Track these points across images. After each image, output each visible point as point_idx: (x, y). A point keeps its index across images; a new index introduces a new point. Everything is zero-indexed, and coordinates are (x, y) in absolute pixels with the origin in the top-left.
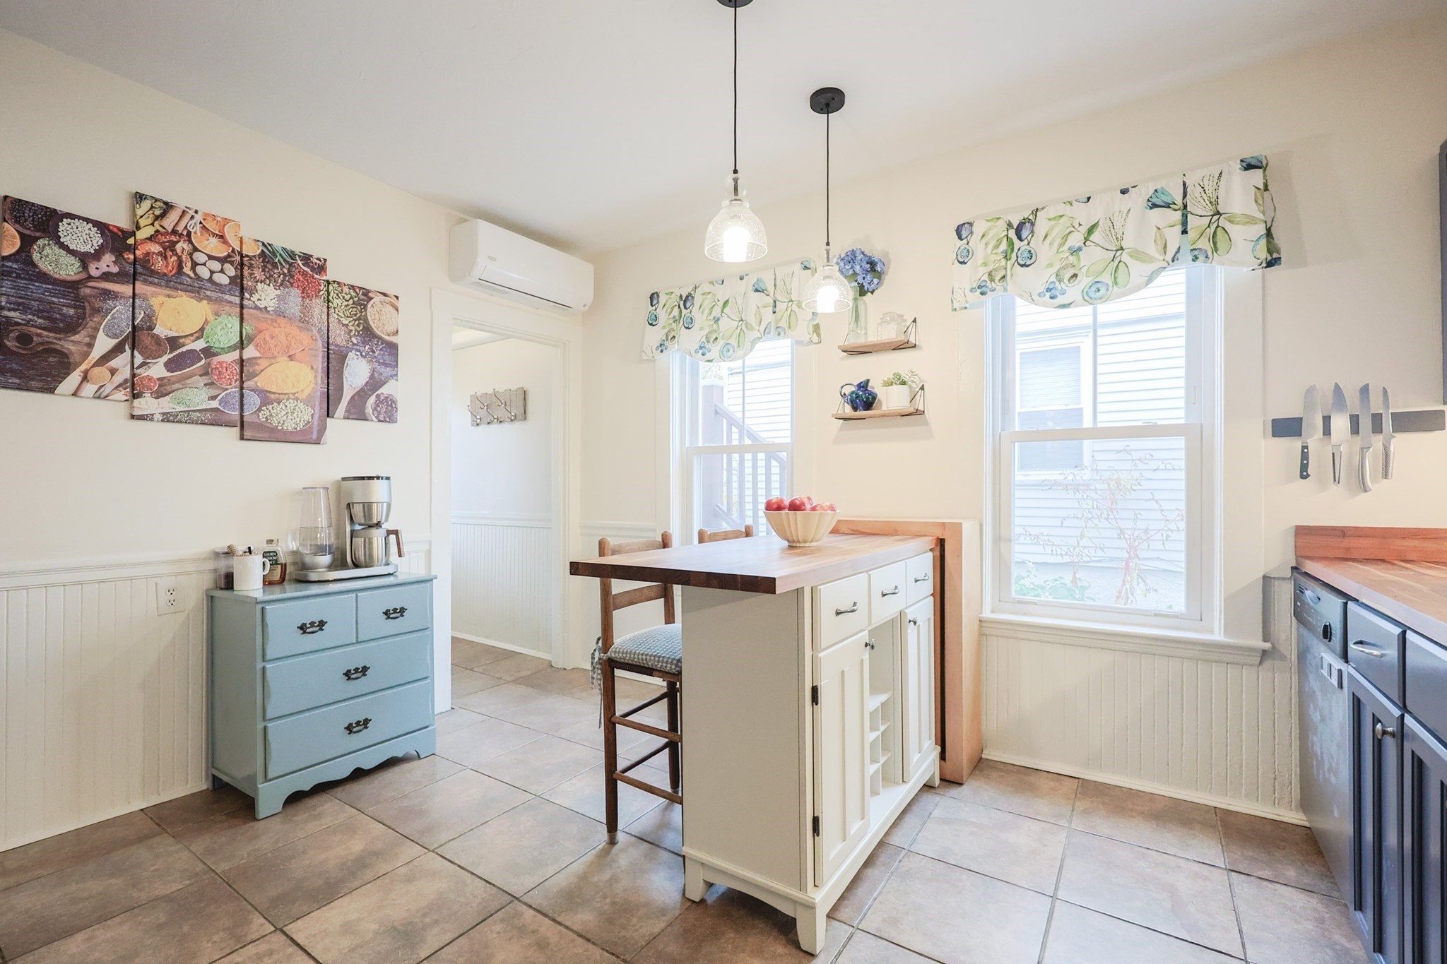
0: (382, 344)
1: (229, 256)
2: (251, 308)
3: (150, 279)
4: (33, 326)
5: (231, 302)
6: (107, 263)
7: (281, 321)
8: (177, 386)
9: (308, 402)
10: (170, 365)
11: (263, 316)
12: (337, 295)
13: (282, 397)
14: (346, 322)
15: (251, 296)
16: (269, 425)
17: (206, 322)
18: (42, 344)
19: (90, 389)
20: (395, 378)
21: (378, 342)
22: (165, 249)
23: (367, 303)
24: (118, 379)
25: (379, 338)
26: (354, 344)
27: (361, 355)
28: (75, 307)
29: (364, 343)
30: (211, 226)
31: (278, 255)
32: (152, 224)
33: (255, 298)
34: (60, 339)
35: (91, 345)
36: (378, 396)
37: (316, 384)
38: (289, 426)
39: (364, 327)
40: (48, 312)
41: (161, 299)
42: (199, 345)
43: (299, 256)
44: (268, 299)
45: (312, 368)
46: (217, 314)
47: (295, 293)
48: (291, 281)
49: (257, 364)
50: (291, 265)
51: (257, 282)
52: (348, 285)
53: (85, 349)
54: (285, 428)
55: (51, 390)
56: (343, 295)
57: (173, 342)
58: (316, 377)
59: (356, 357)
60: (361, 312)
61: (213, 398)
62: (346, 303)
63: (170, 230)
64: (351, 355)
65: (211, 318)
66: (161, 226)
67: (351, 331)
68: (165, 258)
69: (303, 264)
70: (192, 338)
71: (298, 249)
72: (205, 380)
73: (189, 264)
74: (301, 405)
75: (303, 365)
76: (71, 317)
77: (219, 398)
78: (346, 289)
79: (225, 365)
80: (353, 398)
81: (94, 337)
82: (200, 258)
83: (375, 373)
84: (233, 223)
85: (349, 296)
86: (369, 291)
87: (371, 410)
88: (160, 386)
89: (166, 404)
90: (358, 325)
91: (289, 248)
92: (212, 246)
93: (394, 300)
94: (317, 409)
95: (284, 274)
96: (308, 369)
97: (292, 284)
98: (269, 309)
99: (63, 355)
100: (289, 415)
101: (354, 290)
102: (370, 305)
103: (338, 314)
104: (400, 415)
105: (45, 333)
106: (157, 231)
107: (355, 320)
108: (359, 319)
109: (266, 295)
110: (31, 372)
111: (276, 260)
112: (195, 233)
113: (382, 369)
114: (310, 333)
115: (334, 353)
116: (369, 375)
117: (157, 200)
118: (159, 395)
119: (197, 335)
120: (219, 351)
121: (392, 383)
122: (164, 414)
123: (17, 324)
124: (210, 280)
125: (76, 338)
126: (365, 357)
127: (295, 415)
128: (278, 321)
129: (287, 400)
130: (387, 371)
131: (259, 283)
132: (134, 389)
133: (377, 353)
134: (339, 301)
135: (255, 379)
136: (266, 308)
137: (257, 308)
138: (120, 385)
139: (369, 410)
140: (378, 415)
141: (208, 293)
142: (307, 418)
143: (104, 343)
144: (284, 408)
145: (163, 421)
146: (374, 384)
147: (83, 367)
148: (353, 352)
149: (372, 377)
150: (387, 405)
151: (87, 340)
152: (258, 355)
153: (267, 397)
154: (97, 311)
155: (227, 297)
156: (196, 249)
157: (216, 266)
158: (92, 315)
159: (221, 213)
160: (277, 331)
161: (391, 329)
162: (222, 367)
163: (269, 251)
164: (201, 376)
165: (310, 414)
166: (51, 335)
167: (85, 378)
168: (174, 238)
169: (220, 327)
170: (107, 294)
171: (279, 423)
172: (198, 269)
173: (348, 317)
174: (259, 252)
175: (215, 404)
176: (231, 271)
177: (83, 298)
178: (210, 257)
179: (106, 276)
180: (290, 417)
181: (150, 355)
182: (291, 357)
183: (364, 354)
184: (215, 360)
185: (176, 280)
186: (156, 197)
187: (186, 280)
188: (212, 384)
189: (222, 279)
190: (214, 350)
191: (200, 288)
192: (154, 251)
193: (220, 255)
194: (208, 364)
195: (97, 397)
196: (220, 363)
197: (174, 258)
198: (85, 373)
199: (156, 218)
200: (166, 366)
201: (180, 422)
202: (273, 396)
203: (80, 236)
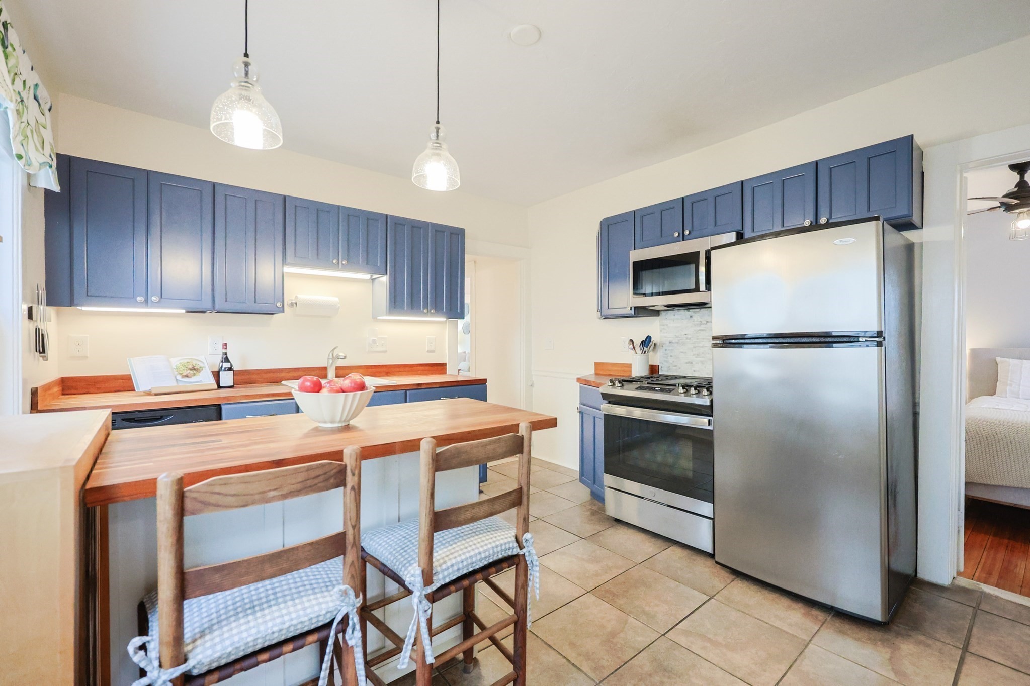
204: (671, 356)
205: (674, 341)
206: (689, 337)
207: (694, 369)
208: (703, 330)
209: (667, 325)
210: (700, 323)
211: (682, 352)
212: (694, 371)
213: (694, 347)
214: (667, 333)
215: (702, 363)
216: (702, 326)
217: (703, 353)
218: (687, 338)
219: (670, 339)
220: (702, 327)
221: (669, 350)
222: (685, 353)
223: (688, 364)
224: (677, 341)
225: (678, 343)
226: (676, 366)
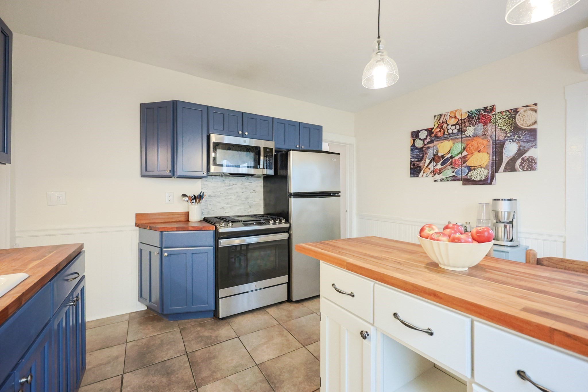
0: (525, 132)
1: (457, 122)
2: (465, 137)
3: (437, 140)
4: (415, 161)
5: (458, 138)
6: (428, 139)
7: (475, 138)
8: (444, 170)
9: (486, 168)
10: (442, 165)
11: (469, 139)
12: (500, 118)
13: (475, 167)
14: (504, 128)
15: (465, 133)
16: (471, 179)
17: (451, 147)
18: (416, 165)
19: (425, 174)
20: (535, 147)
21: (523, 131)
22: (440, 129)
23: (516, 115)
24: (430, 171)
25: (523, 129)
26: (509, 137)
27: (513, 141)
28: (422, 154)
29: (514, 135)
30: (452, 115)
31: (474, 113)
32: (437, 123)
34: (419, 163)
35: (425, 163)
36: (523, 159)
37: (490, 160)
38: (478, 179)
39: (514, 127)
40: (417, 157)
41: (440, 144)
42: (449, 156)
43: (482, 110)
45: (488, 153)
46: (454, 144)
47: (481, 125)
48: (479, 121)
49: (467, 157)
50: (479, 115)
51: (466, 127)
52: (505, 111)
53: (424, 164)
54: (477, 179)
55: (418, 176)
56: (503, 116)
57: (443, 157)
58: (489, 157)
59: (510, 142)
60: (513, 120)
61: (453, 172)
62: (504, 120)
63: (441, 122)
64: (507, 142)
65: (452, 145)
66: (440, 123)
67: (507, 131)
68: (441, 131)
69: (484, 112)
70: (447, 154)
71: (481, 107)
72: (451, 166)
73: (446, 131)
74: (483, 169)
75: (484, 153)
76: (421, 157)
77: (455, 172)
78: (504, 113)
79: (456, 160)
80: (508, 162)
81: (425, 161)
82: (449, 127)
83: (521, 148)
84: (458, 110)
85: (506, 116)
86: (517, 109)
87: (518, 166)
88: (440, 171)
89: (441, 176)
90: (511, 128)
91: (478, 108)
92: (453, 121)
94: (490, 170)
95: (476, 120)
96: (486, 154)
98: (470, 136)
99: (420, 167)
100: (479, 174)
101: (509, 112)
103: (500, 127)
104: (538, 166)
105: (417, 162)
106: (439, 125)
107: (509, 126)
108: (512, 124)
109: (470, 131)
110: (415, 173)
111: (473, 116)
112: (448, 120)
113: (525, 145)
114: (487, 139)
115: (498, 144)
116: (517, 149)
117: (438, 115)
118: (439, 174)
119: (448, 153)
120: (455, 156)
121: (532, 150)
122: (441, 179)
123: (413, 161)
124: (452, 133)
125: (422, 162)
126: (515, 141)
127: (481, 174)
128: (474, 139)
129: (478, 168)
130: (527, 145)
131: (467, 127)
132: (434, 173)
133: (522, 137)
134: (500, 121)
135: (466, 163)
137: (467, 137)
138: (431, 173)
140: (523, 168)
141: (451, 138)
142: (486, 174)
143: (428, 161)
144: (477, 172)
145: (440, 181)
146: (520, 153)
148: (508, 141)
149: (519, 150)
150: (529, 161)
151: (424, 162)
152: (467, 154)
153: (471, 169)
154: (426, 153)
155: (457, 137)
156: (448, 125)
157: (454, 127)
158: (425, 155)
159: (454, 109)
160: (474, 143)
161: (531, 122)
162: (456, 161)
163: (471, 114)
164: (450, 165)
165: (487, 173)
166: (418, 162)
167: (424, 172)
168: (442, 124)
169: (455, 148)
170: (428, 148)
171: (475, 178)
172: (449, 131)
173: (505, 125)
174: (467, 116)
175: (454, 174)
176: (458, 127)
177: (424, 151)
178: (452, 125)
179: (428, 143)
180: (479, 175)
181: (437, 162)
182: (479, 151)
183: (514, 140)
184: (454, 159)
185: (445, 137)
186: (438, 114)
187: (445, 136)
188: (453, 167)
189: (456, 131)
190: (453, 156)
191: (449, 137)
192: (438, 131)
193: (455, 123)
194: (452, 161)
195: (427, 176)
196: (455, 160)
197: (443, 130)
198: (424, 170)
199: (439, 120)
200: (441, 164)
201: (444, 181)
202: (472, 168)
203: (423, 135)
204: (210, 205)
205: (212, 195)
206: (222, 192)
207: (226, 211)
208: (231, 189)
209: (207, 185)
210: (229, 185)
211: (217, 202)
212: (226, 213)
213: (225, 199)
214: (207, 190)
215: (230, 208)
216: (230, 186)
217: (231, 202)
218: (221, 194)
219: (209, 194)
220: (230, 187)
221: (208, 201)
222: (220, 202)
223: (221, 209)
224: (214, 195)
225: (215, 196)
226: (213, 211)
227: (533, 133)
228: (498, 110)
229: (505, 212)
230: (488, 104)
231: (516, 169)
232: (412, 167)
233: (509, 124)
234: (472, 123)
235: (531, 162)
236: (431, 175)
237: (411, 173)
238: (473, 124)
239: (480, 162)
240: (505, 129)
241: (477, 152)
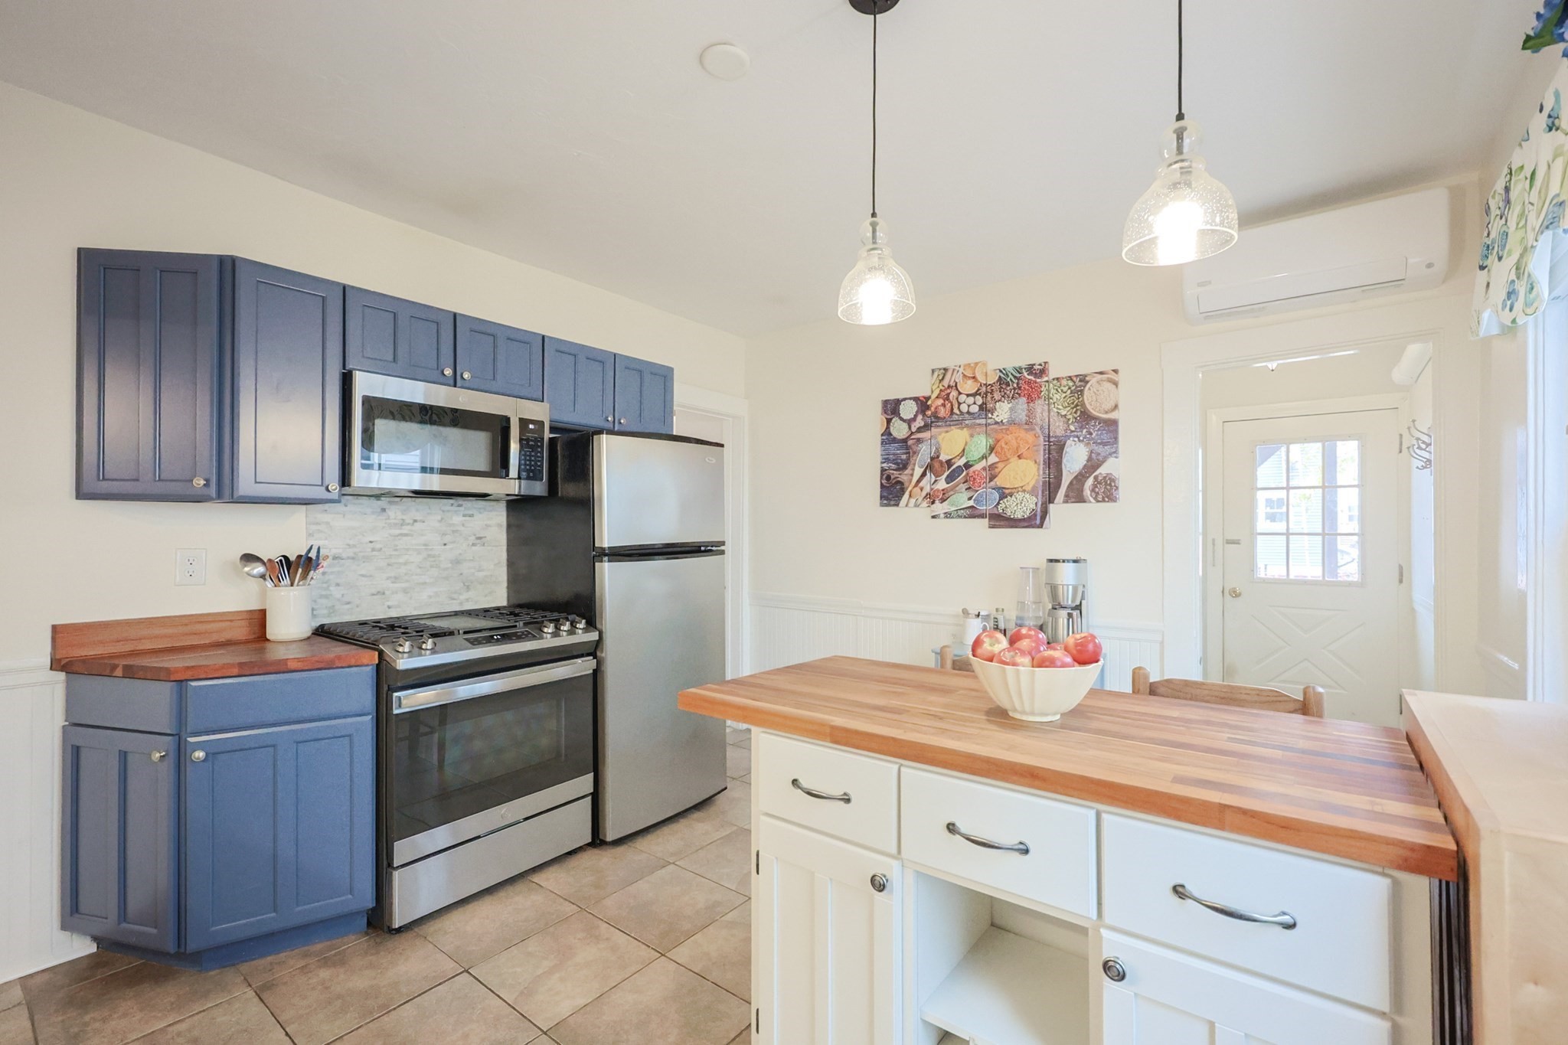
0: (1099, 424)
1: (979, 390)
2: (993, 424)
3: (938, 424)
4: (892, 469)
5: (980, 424)
6: (920, 422)
7: (1013, 428)
8: (952, 493)
9: (1033, 492)
11: (1001, 428)
12: (1057, 390)
13: (1013, 491)
14: (1064, 413)
15: (992, 415)
16: (1004, 515)
17: (966, 444)
18: (894, 479)
19: (913, 501)
20: (1115, 455)
21: (1095, 423)
22: (944, 401)
23: (1084, 387)
24: (924, 493)
25: (1095, 418)
26: (1072, 431)
27: (1079, 440)
28: (906, 453)
29: (1082, 428)
30: (969, 374)
31: (1010, 374)
32: (938, 387)
33: (995, 414)
34: (900, 474)
35: (912, 475)
36: (1096, 478)
37: (1039, 475)
38: (1019, 515)
39: (1081, 412)
40: (895, 460)
41: (943, 434)
42: (961, 462)
43: (1025, 369)
44: (1003, 413)
45: (1036, 462)
46: (972, 436)
47: (1022, 402)
48: (1020, 392)
49: (996, 467)
50: (1018, 379)
51: (995, 403)
52: (1066, 377)
53: (910, 477)
54: (1016, 516)
55: (897, 505)
56: (1062, 388)
57: (949, 463)
58: (1038, 469)
59: (1074, 443)
60: (1079, 398)
61: (970, 499)
62: (1064, 395)
63: (946, 386)
64: (1069, 442)
65: (968, 439)
66: (943, 386)
67: (1069, 419)
68: (945, 406)
69: (1028, 374)
70: (958, 458)
71: (1023, 363)
72: (966, 486)
73: (957, 406)
74: (1027, 496)
75: (1028, 461)
76: (904, 460)
77: (973, 498)
78: (1064, 382)
79: (976, 473)
80: (1071, 483)
81: (913, 470)
82: (962, 398)
83: (1093, 455)
84: (980, 364)
85: (1067, 387)
86: (1086, 376)
87: (1089, 492)
88: (943, 494)
89: (947, 506)
90: (1075, 413)
91: (1017, 365)
92: (969, 387)
93: (1113, 376)
94: (1040, 497)
95: (1015, 389)
96: (1032, 463)
97: (1019, 395)
98: (1004, 421)
99: (901, 483)
100: (1019, 505)
101: (1072, 380)
102: (1087, 388)
103: (1057, 408)
104: (1122, 493)
105: (895, 472)
106: (941, 390)
107: (1073, 408)
108: (1077, 405)
109: (1003, 411)
110: (891, 496)
111: (1009, 380)
112: (959, 382)
113: (1099, 449)
114: (1034, 432)
115: (1054, 444)
116: (1086, 458)
117: (940, 369)
118: (943, 501)
119: (961, 455)
120: (973, 463)
121: (1111, 461)
122: (945, 513)
123: (886, 470)
124: (968, 412)
125: (907, 472)
126: (1083, 441)
127: (1023, 505)
128: (1010, 429)
129: (1018, 492)
130: (1102, 450)
131: (997, 403)
132: (931, 498)
133: (1094, 434)
134: (1057, 396)
135: (995, 480)
136: (1002, 421)
137: (997, 423)
138: (924, 498)
139: (1087, 492)
140: (1096, 496)
141: (967, 422)
142: (1033, 506)
143: (918, 472)
144: (1015, 500)
145: (944, 517)
146: (1092, 465)
147: (909, 489)
148: (1071, 439)
149: (1090, 459)
150: (1106, 484)
151: (911, 472)
152: (997, 460)
153: (1004, 493)
154: (914, 453)
155: (978, 421)
156: (960, 393)
157: (971, 400)
158: (913, 456)
159: (972, 360)
160: (1009, 437)
161: (1109, 405)
162: (975, 475)
163: (1004, 374)
164: (964, 483)
165: (1034, 503)
166: (898, 472)
167: (910, 496)
168: (949, 391)
169: (973, 446)
170: (919, 441)
171: (1011, 512)
172: (962, 406)
173: (1066, 407)
174: (997, 378)
175: (971, 503)
176: (979, 400)
177: (910, 447)
178: (968, 395)
179: (919, 430)
180: (1019, 507)
181: (938, 475)
182: (1019, 457)
183: (1081, 438)
184: (972, 469)
185: (955, 419)
186: (940, 367)
187: (955, 417)
188: (970, 488)
189: (975, 409)
190: (971, 463)
191: (962, 420)
192: (940, 404)
193: (974, 391)
194: (968, 474)
195: (916, 506)
196: (974, 472)
197: (949, 404)
198: (911, 492)
199: (941, 381)
200: (946, 480)
201: (953, 517)
202: (1007, 491)
203: (908, 410)
204: (338, 585)
205: (344, 555)
206: (378, 546)
207: (389, 603)
208: (406, 535)
209: (328, 523)
210: (402, 522)
211: (363, 576)
212: (389, 607)
213: (389, 565)
214: (326, 539)
215: (405, 591)
216: (403, 527)
217: (406, 574)
218: (373, 550)
219: (334, 551)
220: (406, 530)
221: (332, 573)
222: (371, 576)
223: (375, 597)
224: (351, 555)
225: (353, 558)
226: (348, 603)
227: (1112, 425)
228: (1053, 373)
229: (1068, 585)
230: (1037, 360)
231: (1085, 497)
232: (884, 482)
233: (1072, 406)
234: (1005, 393)
235: (1110, 485)
236: (925, 504)
237: (882, 497)
238: (1009, 397)
239: (1022, 480)
240: (1066, 415)
241: (1016, 458)
